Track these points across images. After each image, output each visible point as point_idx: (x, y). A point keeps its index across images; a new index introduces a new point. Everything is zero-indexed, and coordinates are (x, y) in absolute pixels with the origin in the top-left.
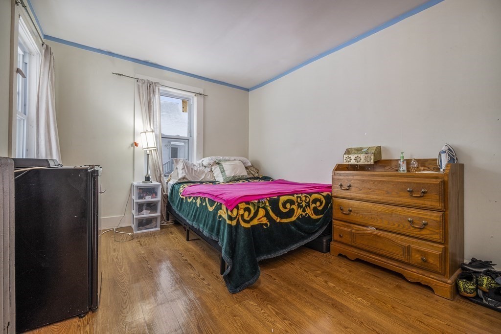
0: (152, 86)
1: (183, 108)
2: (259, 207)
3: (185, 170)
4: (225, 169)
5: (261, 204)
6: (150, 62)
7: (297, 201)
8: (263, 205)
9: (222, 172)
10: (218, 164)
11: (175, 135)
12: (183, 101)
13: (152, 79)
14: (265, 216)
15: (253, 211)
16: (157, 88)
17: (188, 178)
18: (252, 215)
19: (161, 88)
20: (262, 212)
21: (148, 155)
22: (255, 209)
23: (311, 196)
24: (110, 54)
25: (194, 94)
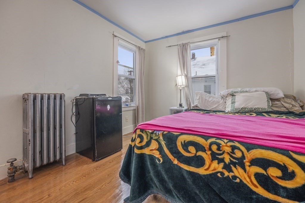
0: (185, 46)
1: (211, 53)
2: (151, 138)
3: (199, 101)
4: (236, 101)
5: (154, 135)
6: (185, 31)
7: (210, 149)
8: (156, 138)
9: (232, 103)
10: (233, 95)
11: (204, 75)
12: (211, 48)
13: (184, 42)
14: (158, 150)
15: (145, 140)
16: (189, 46)
17: (200, 107)
18: (144, 143)
19: (191, 45)
20: (154, 145)
21: (181, 90)
22: (147, 138)
23: (248, 150)
24: (167, 37)
25: (217, 40)
